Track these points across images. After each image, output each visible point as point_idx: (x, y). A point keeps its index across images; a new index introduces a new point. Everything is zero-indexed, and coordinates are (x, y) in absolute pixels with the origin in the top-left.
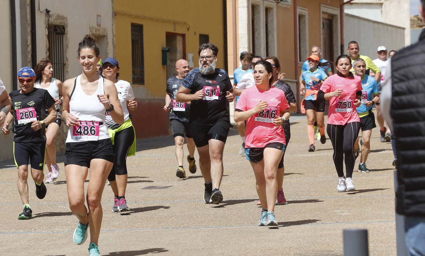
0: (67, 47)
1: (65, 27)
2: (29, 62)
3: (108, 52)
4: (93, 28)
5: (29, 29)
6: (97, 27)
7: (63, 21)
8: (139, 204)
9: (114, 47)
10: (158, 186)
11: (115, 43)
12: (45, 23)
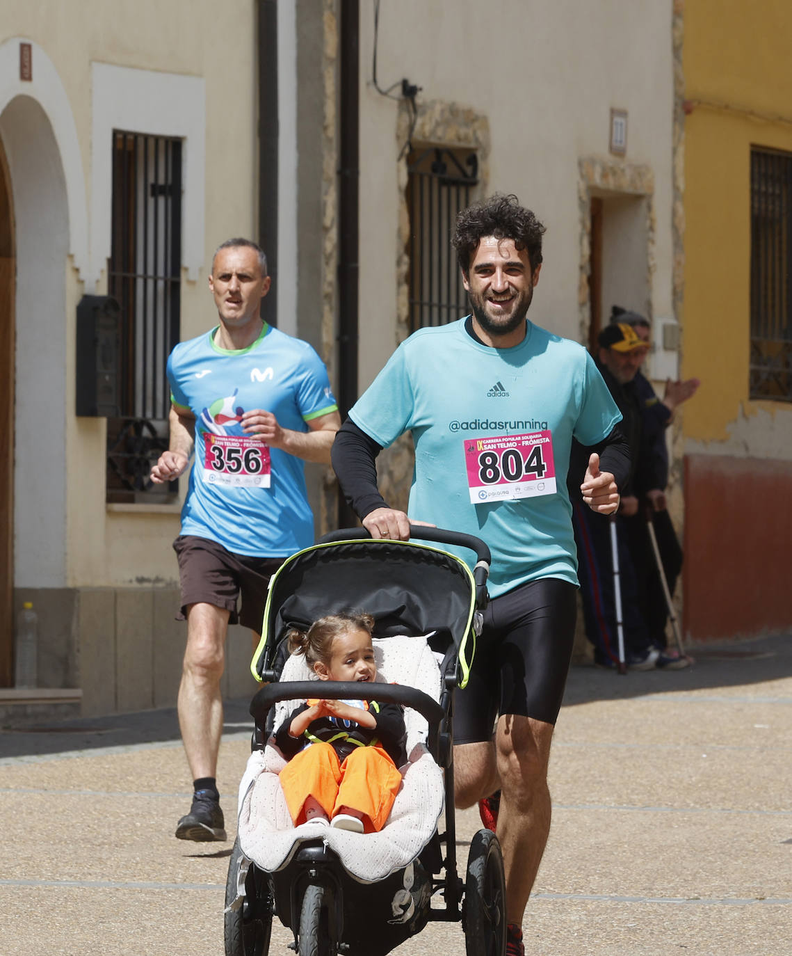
1: (479, 154)
2: (327, 296)
3: (651, 263)
4: (593, 162)
5: (331, 162)
6: (609, 159)
7: (470, 132)
8: (777, 909)
9: (678, 244)
11: (682, 227)
12: (398, 137)
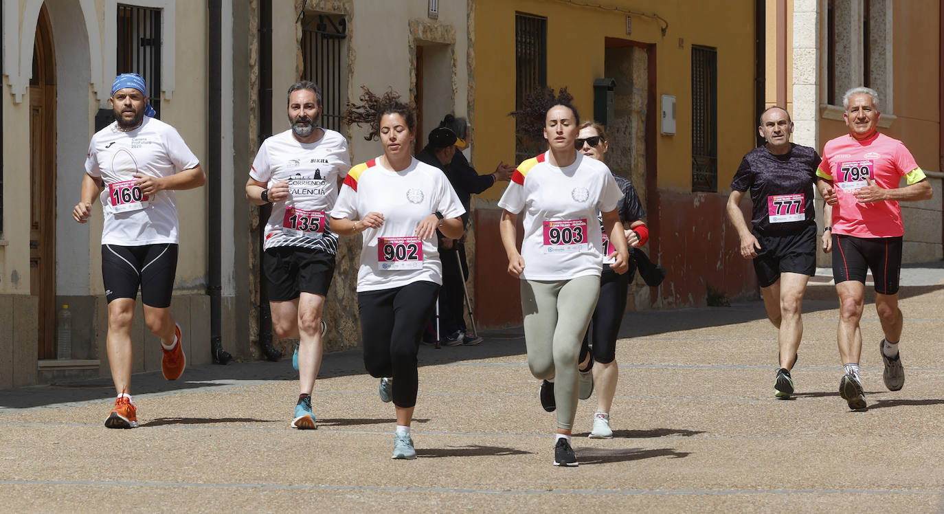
0: (351, 72)
1: (347, 18)
2: (252, 109)
3: (454, 87)
4: (418, 23)
5: (254, 24)
6: (428, 21)
7: (342, 4)
9: (471, 75)
10: (602, 448)
11: (474, 65)
12: (296, 8)
